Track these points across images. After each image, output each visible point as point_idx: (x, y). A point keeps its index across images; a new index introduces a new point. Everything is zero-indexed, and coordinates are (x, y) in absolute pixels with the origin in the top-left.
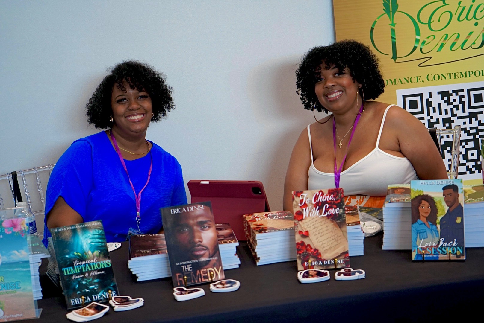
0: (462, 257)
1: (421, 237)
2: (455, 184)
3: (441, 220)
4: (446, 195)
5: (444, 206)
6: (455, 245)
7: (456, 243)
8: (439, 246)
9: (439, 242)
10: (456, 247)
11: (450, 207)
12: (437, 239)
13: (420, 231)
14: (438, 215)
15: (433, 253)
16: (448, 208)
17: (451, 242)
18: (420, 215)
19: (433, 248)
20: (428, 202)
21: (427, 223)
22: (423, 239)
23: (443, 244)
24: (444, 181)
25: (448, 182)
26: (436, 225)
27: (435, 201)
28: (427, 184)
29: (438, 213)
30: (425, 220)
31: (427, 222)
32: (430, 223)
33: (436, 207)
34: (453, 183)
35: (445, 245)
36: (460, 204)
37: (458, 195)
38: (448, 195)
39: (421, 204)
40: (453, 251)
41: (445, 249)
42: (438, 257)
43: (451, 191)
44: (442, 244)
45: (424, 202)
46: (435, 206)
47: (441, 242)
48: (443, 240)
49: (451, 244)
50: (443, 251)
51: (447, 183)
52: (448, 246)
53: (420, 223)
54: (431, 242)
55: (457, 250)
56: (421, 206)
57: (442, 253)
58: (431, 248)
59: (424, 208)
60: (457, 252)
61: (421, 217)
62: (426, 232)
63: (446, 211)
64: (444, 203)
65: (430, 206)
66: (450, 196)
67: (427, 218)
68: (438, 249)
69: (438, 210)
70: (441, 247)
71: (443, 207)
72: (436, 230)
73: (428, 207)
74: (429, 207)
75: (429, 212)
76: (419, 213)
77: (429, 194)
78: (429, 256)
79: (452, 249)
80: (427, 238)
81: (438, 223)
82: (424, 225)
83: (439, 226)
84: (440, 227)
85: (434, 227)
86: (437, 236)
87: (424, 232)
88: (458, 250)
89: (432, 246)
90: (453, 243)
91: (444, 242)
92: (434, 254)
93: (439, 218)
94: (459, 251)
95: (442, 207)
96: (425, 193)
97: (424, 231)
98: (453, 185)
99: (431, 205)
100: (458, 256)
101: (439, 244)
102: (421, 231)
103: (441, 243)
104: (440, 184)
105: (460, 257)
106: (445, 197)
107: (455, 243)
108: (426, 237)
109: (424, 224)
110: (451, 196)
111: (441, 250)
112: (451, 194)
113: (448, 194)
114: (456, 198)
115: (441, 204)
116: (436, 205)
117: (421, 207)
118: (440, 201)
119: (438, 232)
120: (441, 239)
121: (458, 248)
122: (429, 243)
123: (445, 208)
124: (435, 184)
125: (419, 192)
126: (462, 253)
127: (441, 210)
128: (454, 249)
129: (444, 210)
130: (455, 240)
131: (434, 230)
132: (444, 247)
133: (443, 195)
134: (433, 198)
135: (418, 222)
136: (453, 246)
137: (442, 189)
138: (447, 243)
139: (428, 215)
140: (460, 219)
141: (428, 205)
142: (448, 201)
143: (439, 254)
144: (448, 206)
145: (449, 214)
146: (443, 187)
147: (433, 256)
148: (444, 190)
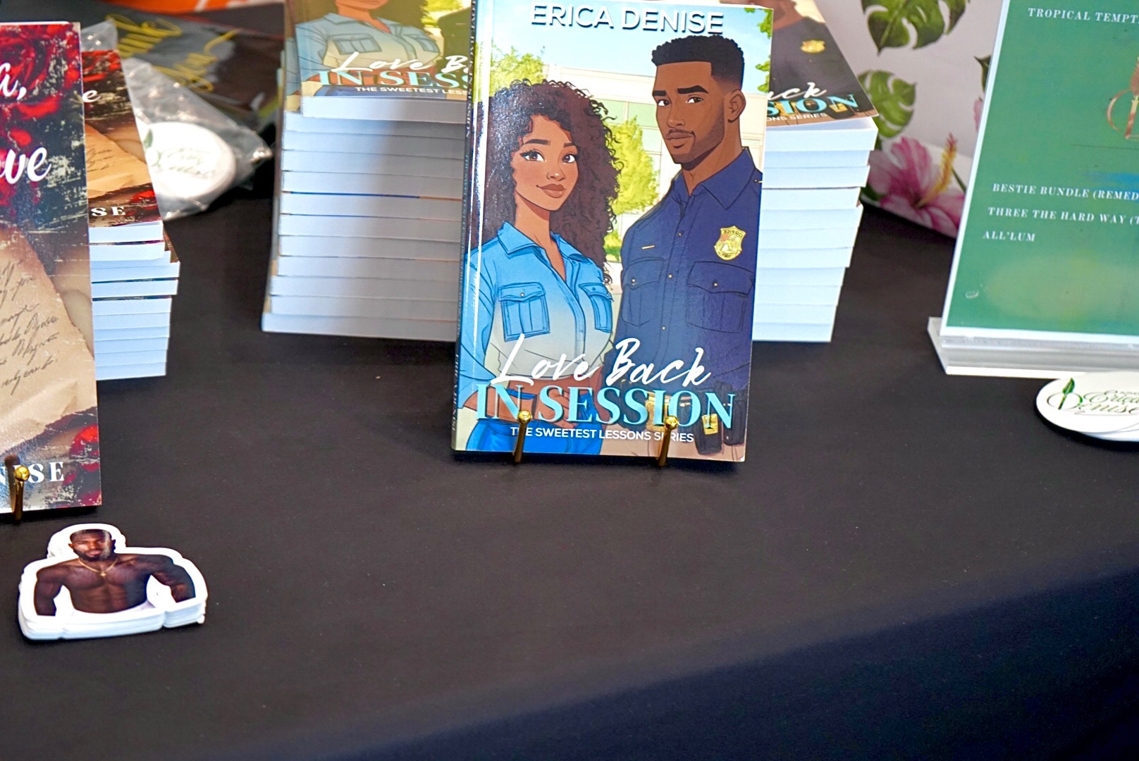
0: (727, 448)
1: (515, 327)
2: (727, 34)
3: (632, 232)
4: (672, 94)
5: (656, 158)
6: (696, 380)
7: (702, 369)
8: (610, 381)
9: (611, 357)
10: (701, 392)
11: (688, 164)
12: (598, 343)
13: (506, 292)
14: (615, 206)
15: (572, 416)
16: (679, 167)
17: (678, 364)
18: (518, 200)
19: (574, 391)
20: (565, 126)
21: (550, 248)
22: (522, 336)
23: (632, 369)
24: (663, 14)
25: (690, 17)
26: (600, 262)
27: (608, 123)
28: (567, 21)
29: (615, 196)
30: (541, 229)
31: (553, 239)
32: (568, 250)
33: (607, 156)
34: (717, 30)
35: (642, 372)
36: (746, 151)
37: (740, 104)
38: (682, 96)
39: (525, 139)
40: (684, 414)
41: (639, 397)
42: (597, 441)
43: (699, 72)
44: (625, 370)
45: (543, 126)
46: (607, 150)
47: (622, 358)
48: (631, 345)
49: (673, 372)
50: (624, 409)
51: (681, 28)
52: (655, 386)
53: (508, 252)
54: (564, 357)
55: (706, 408)
56: (526, 148)
57: (620, 421)
58: (566, 391)
59: (539, 158)
60: (706, 418)
61: (523, 210)
62: (540, 296)
63: (663, 189)
64: (654, 141)
65: (574, 149)
66: (692, 101)
67: (552, 216)
68: (601, 399)
69: (621, 179)
70: (616, 384)
71: (648, 164)
72: (599, 289)
73: (566, 159)
74: (572, 159)
75: (569, 186)
76: (513, 185)
77: (578, 83)
78: (548, 432)
79: (679, 401)
80: (546, 332)
81: (613, 251)
82: (532, 256)
83: (614, 268)
84: (623, 274)
85: (589, 272)
86: (603, 323)
87: (534, 298)
88: (713, 411)
89: (568, 380)
90: (688, 366)
91: (637, 359)
92: (577, 425)
93: (623, 222)
94: (714, 416)
95: (643, 159)
96: (555, 74)
97: (531, 290)
98: (717, 37)
99: (577, 147)
101: (607, 369)
102: (516, 292)
103: (621, 366)
104: (643, 25)
105: (718, 449)
106: (662, 103)
107: (696, 371)
108: (538, 325)
109: (536, 249)
110: (697, 100)
111: (621, 402)
112: (698, 89)
113: (681, 91)
114: (728, 115)
115: (636, 143)
116: (611, 145)
117: (524, 155)
118: (634, 128)
119: (608, 300)
120: (624, 344)
121: (712, 398)
122: (554, 361)
123: (656, 168)
124: (612, 28)
125: (522, 63)
126: (729, 426)
127: (636, 178)
128: (690, 401)
129: (654, 180)
130: (697, 353)
131: (590, 288)
132: (634, 385)
133: (655, 94)
134: (595, 106)
135: (499, 241)
136: (685, 384)
137: (651, 57)
138: (652, 366)
139: (562, 200)
140: (739, 240)
141: (563, 145)
142: (681, 131)
143: (602, 427)
144: (676, 162)
145: (680, 203)
146: (659, 47)
147: (570, 432)
148: (659, 67)
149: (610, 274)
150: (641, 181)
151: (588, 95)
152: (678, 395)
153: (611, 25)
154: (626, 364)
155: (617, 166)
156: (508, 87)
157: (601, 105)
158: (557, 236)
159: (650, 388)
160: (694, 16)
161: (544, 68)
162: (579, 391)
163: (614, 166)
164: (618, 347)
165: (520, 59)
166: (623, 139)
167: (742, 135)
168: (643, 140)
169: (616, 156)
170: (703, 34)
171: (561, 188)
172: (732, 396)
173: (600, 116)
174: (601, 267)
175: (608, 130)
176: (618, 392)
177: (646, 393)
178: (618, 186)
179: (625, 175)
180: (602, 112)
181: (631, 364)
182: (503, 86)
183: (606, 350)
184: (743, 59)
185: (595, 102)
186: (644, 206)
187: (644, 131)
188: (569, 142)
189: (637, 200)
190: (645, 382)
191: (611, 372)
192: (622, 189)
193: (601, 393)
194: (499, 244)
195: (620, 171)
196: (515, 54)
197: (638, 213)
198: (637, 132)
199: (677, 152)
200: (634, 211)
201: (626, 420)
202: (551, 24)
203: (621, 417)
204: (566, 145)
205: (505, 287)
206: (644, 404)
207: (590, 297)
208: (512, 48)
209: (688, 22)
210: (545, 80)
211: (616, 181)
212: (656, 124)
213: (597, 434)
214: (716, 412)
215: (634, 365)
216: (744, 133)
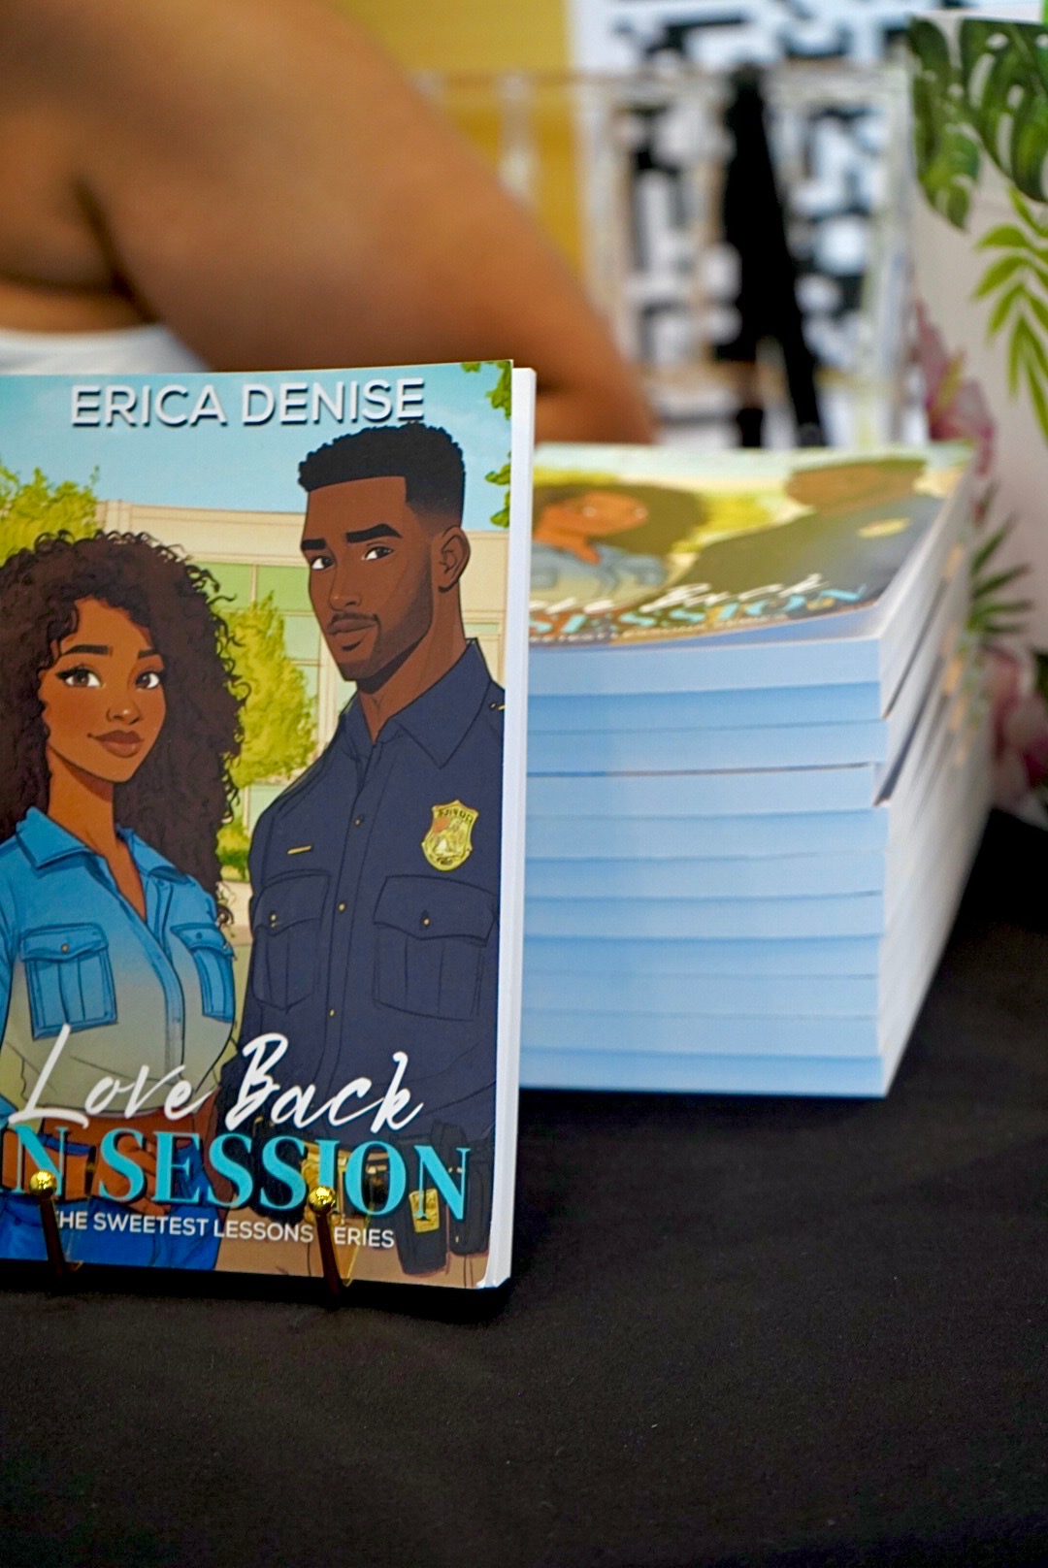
0: (455, 1261)
1: (51, 1011)
3: (269, 819)
4: (337, 545)
5: (310, 672)
6: (397, 1118)
7: (405, 1096)
8: (233, 1120)
9: (236, 1069)
10: (403, 1140)
12: (210, 1041)
13: (34, 943)
14: (236, 770)
15: (163, 1191)
16: (351, 688)
17: (361, 1086)
18: (54, 764)
19: (165, 1140)
20: (140, 617)
21: (115, 857)
22: (66, 1029)
23: (273, 1097)
24: (317, 390)
25: (366, 393)
26: (210, 881)
27: (221, 608)
29: (236, 750)
30: (97, 817)
31: (120, 838)
32: (150, 858)
33: (219, 674)
34: (413, 412)
35: (293, 1103)
36: (473, 646)
37: (459, 553)
38: (356, 546)
39: (66, 645)
41: (287, 1153)
42: (207, 1242)
43: (386, 497)
44: (260, 1097)
45: (97, 620)
46: (218, 661)
47: (254, 1075)
48: (271, 1047)
49: (353, 1102)
50: (261, 1177)
51: (350, 414)
52: (319, 1130)
53: (38, 864)
54: (144, 1072)
55: (417, 1178)
56: (65, 663)
57: (253, 1202)
58: (150, 1140)
59: (93, 681)
60: (417, 1197)
61: (63, 784)
62: (98, 951)
64: (305, 639)
65: (156, 661)
66: (373, 555)
67: (118, 792)
69: (246, 717)
70: (245, 1126)
71: (297, 682)
72: (209, 935)
73: (141, 681)
74: (154, 681)
75: (149, 733)
76: (43, 735)
77: (162, 535)
78: (118, 1223)
79: (366, 1163)
80: (110, 1020)
81: (233, 859)
82: (82, 872)
83: (237, 894)
84: (253, 905)
85: (189, 902)
86: (218, 1004)
87: (87, 954)
88: (430, 1183)
89: (153, 1118)
90: (378, 1091)
91: (284, 1075)
92: (171, 1209)
93: (252, 803)
94: (432, 1194)
95: (287, 676)
96: (117, 522)
97: (84, 939)
98: (414, 426)
99: (165, 658)
100: (416, 1249)
101: (226, 1097)
102: (53, 942)
103: (253, 1089)
104: (282, 415)
105: (439, 1263)
106: (318, 565)
107: (395, 1100)
108: (96, 1009)
109: (90, 859)
110: (381, 553)
111: (253, 1162)
112: (384, 530)
113: (353, 537)
114: (439, 578)
115: (273, 645)
116: (227, 651)
117: (64, 676)
118: (268, 614)
119: (226, 957)
120: (258, 1045)
121: (427, 1155)
122: (128, 1078)
123: (310, 692)
124: (224, 424)
125: (55, 501)
126: (459, 1215)
127: (274, 714)
128: (386, 1162)
129: (308, 715)
130: (397, 1064)
131: (191, 934)
132: (280, 1129)
133: (306, 545)
134: (195, 576)
135: (20, 843)
136: (375, 1128)
137: (297, 475)
138: (311, 1090)
139: (137, 761)
140: (466, 828)
141: (135, 655)
142: (354, 616)
143: (222, 1214)
144: (347, 677)
145: (357, 760)
146: (310, 455)
147: (158, 1223)
148: (313, 492)
149: (232, 907)
150: (283, 720)
151: (182, 555)
152: (362, 1149)
153: (222, 419)
154: (262, 1085)
155: (238, 691)
156: (31, 547)
157: (206, 573)
158: (128, 832)
159: (310, 1134)
160: (373, 389)
161: (99, 509)
162: (175, 1139)
163: (233, 691)
164: (247, 1051)
165: (52, 494)
166: (251, 639)
167: (464, 615)
168: (286, 637)
169: (236, 672)
170: (389, 423)
171: (133, 738)
172: (464, 1151)
173: (204, 596)
174: (212, 890)
175: (220, 621)
176: (248, 1143)
177: (301, 1145)
178: (241, 731)
179: (254, 707)
180: (208, 588)
181: (271, 1087)
182: (21, 546)
183: (225, 1059)
184: (462, 465)
185: (195, 569)
186: (290, 769)
187: (289, 621)
188: (146, 647)
189: (277, 756)
190: (299, 1123)
191: (235, 1102)
192: (247, 735)
193: (216, 1147)
194: (19, 850)
195: (243, 701)
196: (44, 484)
197: (278, 783)
198: (275, 624)
199: (350, 657)
200: (273, 779)
201: (264, 1200)
202: (110, 425)
203: (255, 1196)
204: (142, 655)
205: (31, 932)
206: (299, 1168)
207: (192, 951)
208: (37, 472)
209: (363, 403)
210: (100, 532)
211: (237, 718)
212: (307, 604)
213: (209, 1228)
214: (435, 1186)
215: (277, 1087)
216: (469, 611)
